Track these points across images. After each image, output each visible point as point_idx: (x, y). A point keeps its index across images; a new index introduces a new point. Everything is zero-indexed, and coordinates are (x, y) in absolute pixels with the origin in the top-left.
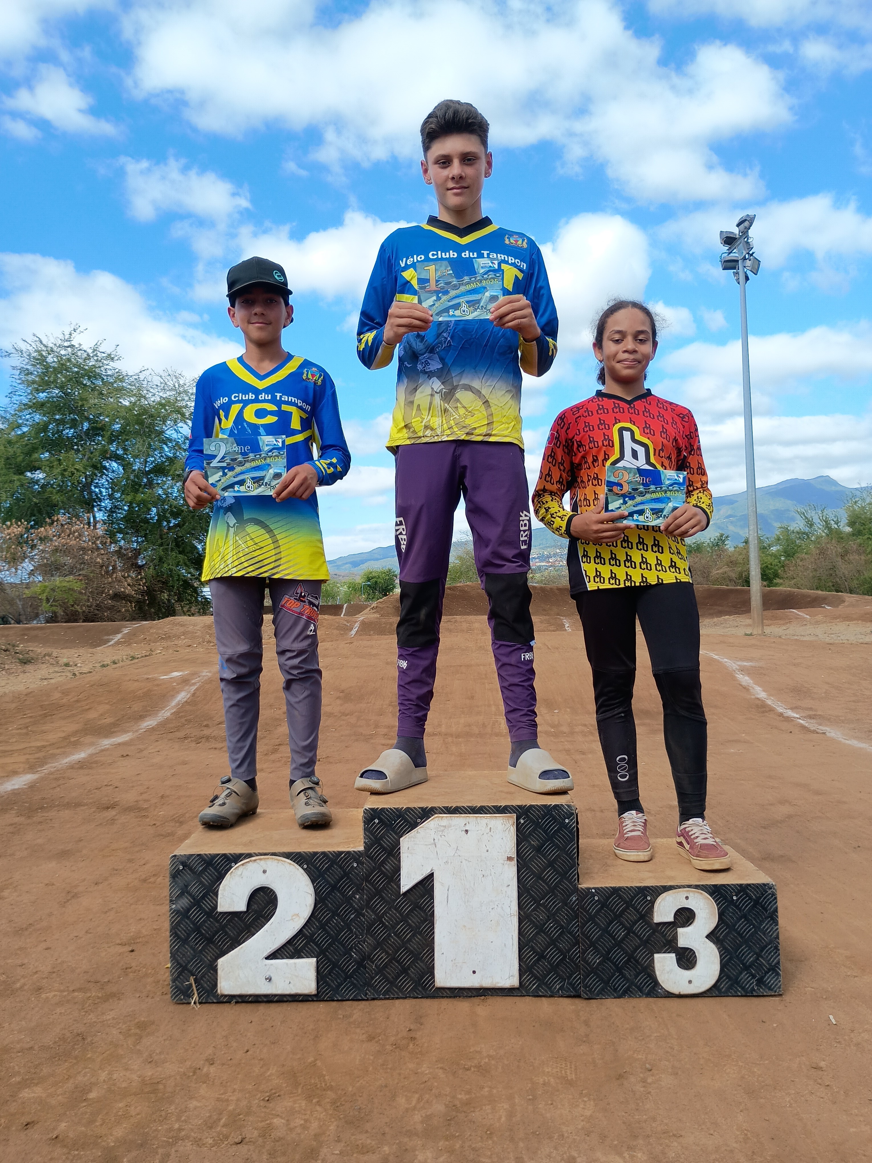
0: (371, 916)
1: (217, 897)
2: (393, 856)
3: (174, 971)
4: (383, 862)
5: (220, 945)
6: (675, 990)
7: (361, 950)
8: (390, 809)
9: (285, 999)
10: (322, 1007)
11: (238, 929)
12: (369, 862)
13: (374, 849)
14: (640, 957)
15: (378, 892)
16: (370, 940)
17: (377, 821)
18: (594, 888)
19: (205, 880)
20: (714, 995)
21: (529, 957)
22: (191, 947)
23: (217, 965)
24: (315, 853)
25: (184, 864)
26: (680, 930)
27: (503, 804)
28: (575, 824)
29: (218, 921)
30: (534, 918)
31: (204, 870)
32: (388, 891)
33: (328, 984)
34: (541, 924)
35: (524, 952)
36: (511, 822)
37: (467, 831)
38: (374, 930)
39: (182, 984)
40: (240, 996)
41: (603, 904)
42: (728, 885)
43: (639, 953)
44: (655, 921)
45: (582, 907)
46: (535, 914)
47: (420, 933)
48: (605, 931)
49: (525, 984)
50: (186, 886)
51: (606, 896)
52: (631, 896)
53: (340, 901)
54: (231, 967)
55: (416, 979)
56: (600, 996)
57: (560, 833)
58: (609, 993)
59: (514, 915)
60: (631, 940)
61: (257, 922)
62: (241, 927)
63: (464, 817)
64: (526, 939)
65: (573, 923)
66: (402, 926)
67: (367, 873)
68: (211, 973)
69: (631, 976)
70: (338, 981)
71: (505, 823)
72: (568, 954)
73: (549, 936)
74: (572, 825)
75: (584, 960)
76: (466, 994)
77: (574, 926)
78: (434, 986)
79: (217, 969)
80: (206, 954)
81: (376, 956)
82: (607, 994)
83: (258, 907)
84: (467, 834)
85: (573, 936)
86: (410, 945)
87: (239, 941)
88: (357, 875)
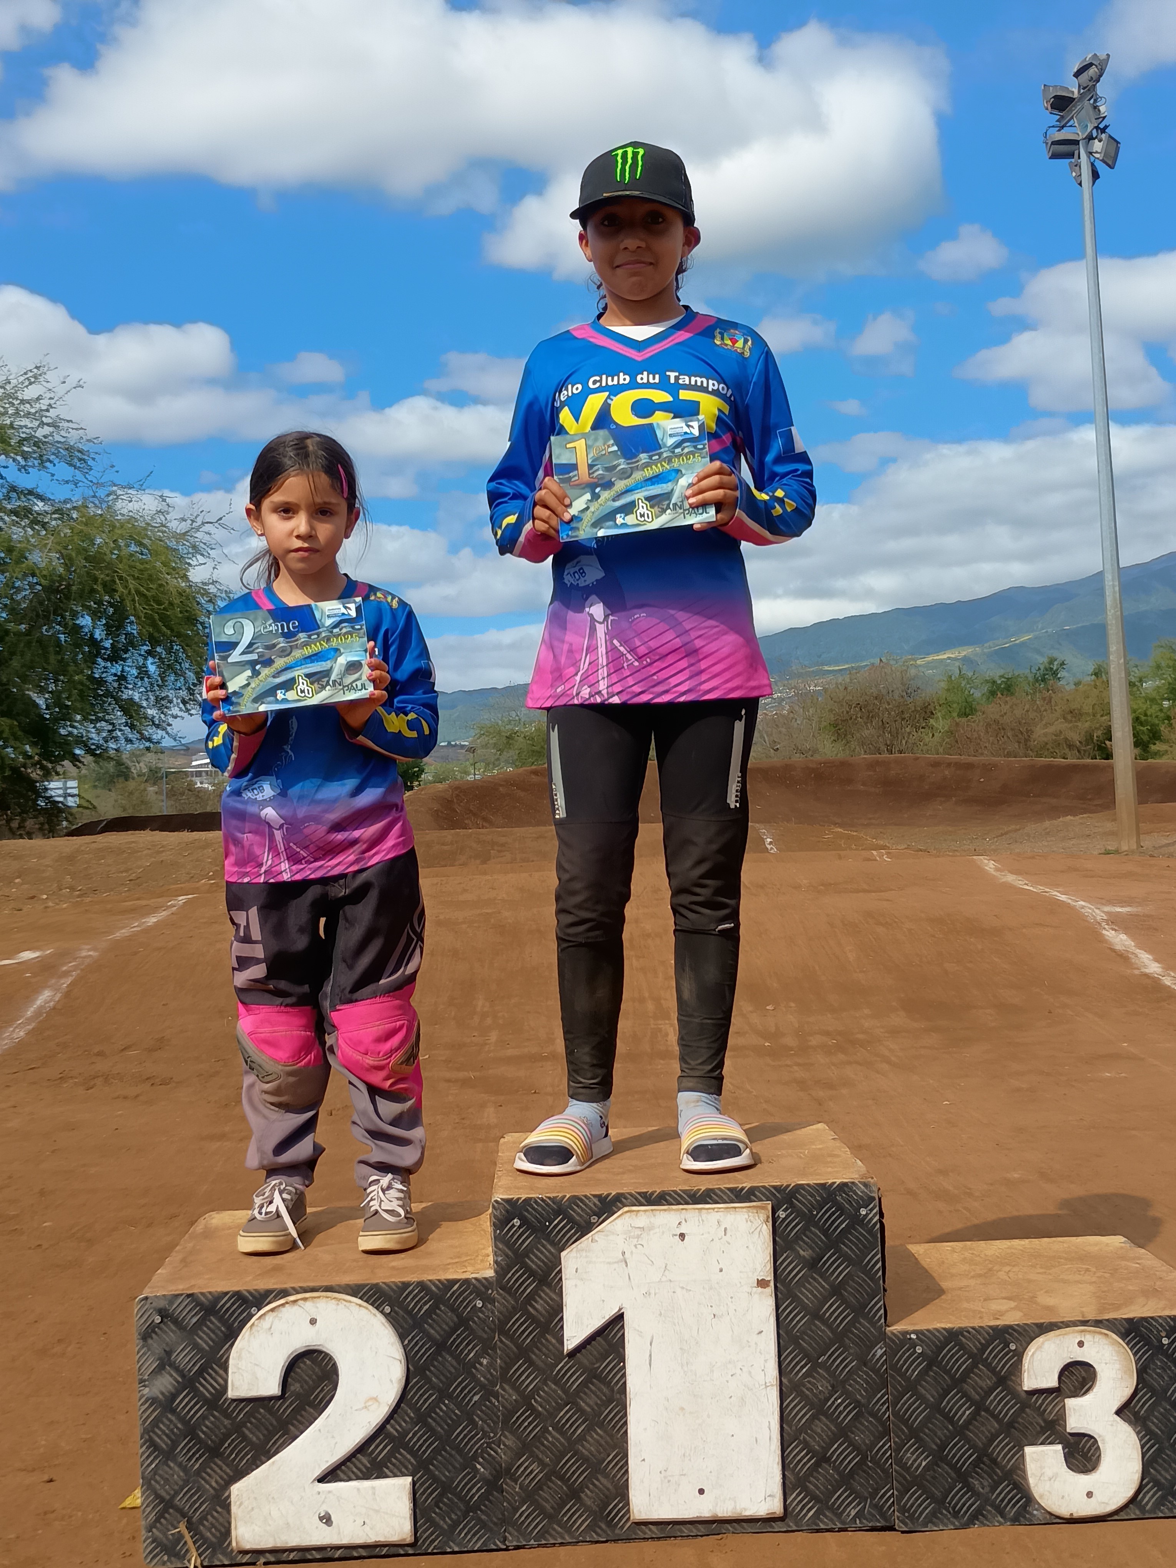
0: (510, 1395)
1: (226, 1371)
2: (549, 1285)
3: (149, 1509)
4: (531, 1297)
5: (234, 1459)
6: (1064, 1511)
7: (494, 1458)
8: (542, 1199)
9: (355, 1554)
11: (267, 1429)
12: (504, 1298)
13: (513, 1275)
14: (999, 1453)
15: (523, 1353)
16: (510, 1441)
17: (516, 1222)
18: (914, 1332)
19: (204, 1340)
20: (1133, 1516)
21: (800, 1460)
22: (180, 1465)
23: (229, 1496)
24: (406, 1285)
25: (164, 1313)
26: (1070, 1403)
27: (747, 1185)
28: (878, 1217)
29: (228, 1416)
30: (808, 1389)
31: (201, 1322)
33: (434, 1524)
34: (820, 1400)
35: (790, 1453)
36: (762, 1217)
37: (682, 1236)
38: (515, 1422)
39: (165, 1534)
40: (273, 1551)
41: (932, 1361)
42: (1152, 1318)
43: (997, 1446)
44: (1025, 1388)
45: (894, 1367)
46: (809, 1382)
47: (601, 1425)
48: (936, 1408)
49: (794, 1509)
50: (169, 1353)
51: (936, 1346)
52: (980, 1343)
53: (453, 1371)
54: (255, 1498)
55: (595, 1508)
56: (930, 1526)
57: (851, 1234)
58: (945, 1521)
59: (772, 1385)
60: (983, 1424)
61: (302, 1416)
62: (272, 1424)
63: (678, 1210)
64: (794, 1428)
65: (879, 1395)
66: (567, 1412)
67: (502, 1317)
68: (217, 1512)
69: (983, 1489)
70: (453, 1516)
71: (752, 1219)
72: (871, 1452)
73: (834, 1421)
74: (871, 1219)
75: (899, 1462)
76: (686, 1532)
77: (881, 1402)
78: (629, 1518)
79: (230, 1504)
80: (208, 1478)
81: (522, 1469)
82: (942, 1522)
83: (302, 1387)
84: (683, 1240)
85: (879, 1420)
86: (583, 1446)
87: (269, 1451)
88: (484, 1321)
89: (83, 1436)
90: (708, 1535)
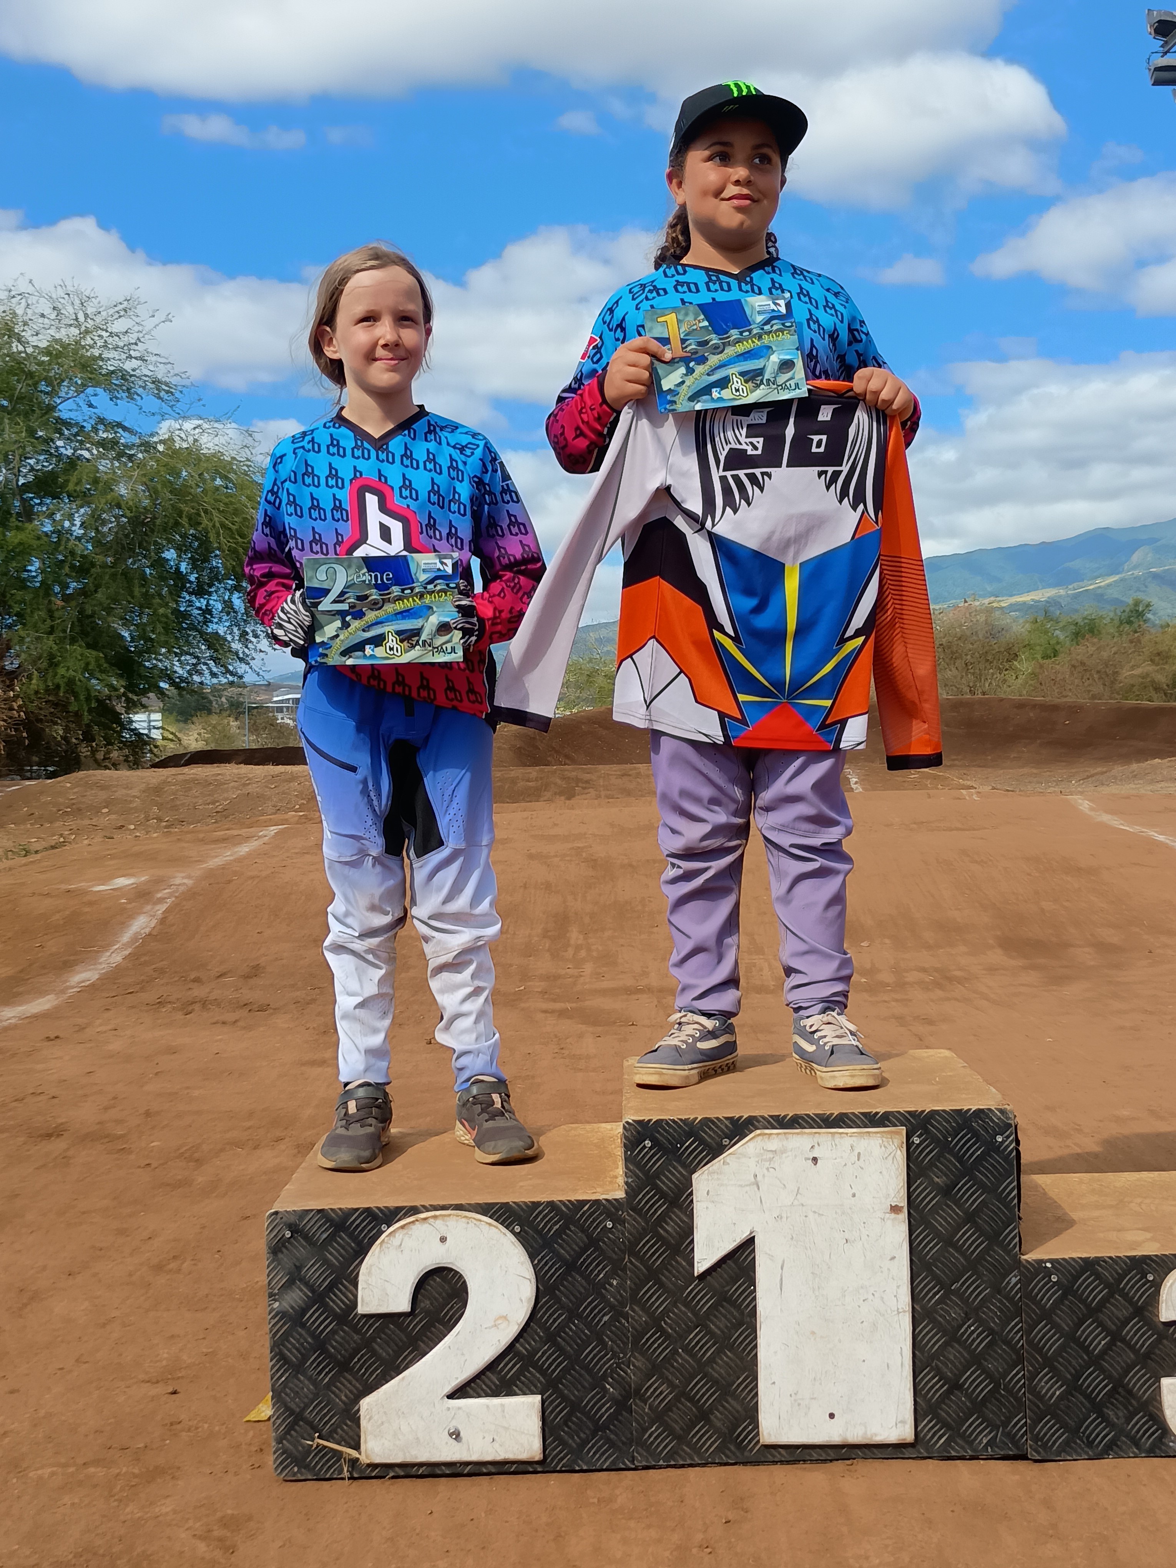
0: (640, 1317)
1: (356, 1286)
2: (680, 1207)
3: (279, 1421)
4: (662, 1219)
5: (365, 1373)
7: (623, 1378)
8: (673, 1121)
9: (485, 1470)
10: (553, 1483)
11: (397, 1345)
12: (634, 1219)
13: (644, 1196)
14: (1135, 1384)
15: (653, 1275)
16: (639, 1362)
17: (648, 1143)
18: (1050, 1261)
19: (333, 1256)
21: (932, 1387)
22: (310, 1379)
23: (359, 1410)
24: (536, 1205)
25: (294, 1229)
27: (881, 1110)
28: (1014, 1145)
29: (358, 1331)
30: (941, 1316)
31: (331, 1238)
32: (670, 1272)
33: (562, 1442)
34: (952, 1327)
35: (922, 1379)
36: (897, 1142)
37: (815, 1160)
38: (645, 1343)
39: (295, 1446)
40: (402, 1465)
41: (1068, 1289)
43: (1134, 1376)
44: (1163, 1320)
45: (1028, 1295)
46: (942, 1309)
47: (731, 1348)
48: (1071, 1337)
49: (926, 1435)
50: (299, 1268)
51: (1072, 1275)
52: (1117, 1273)
53: (583, 1291)
54: (385, 1413)
55: (724, 1430)
56: (1063, 1456)
57: (987, 1161)
58: (1079, 1450)
59: (904, 1312)
60: (1119, 1355)
61: (431, 1332)
62: (401, 1340)
63: (811, 1133)
64: (926, 1354)
65: (1013, 1323)
66: (697, 1335)
67: (632, 1239)
68: (347, 1425)
69: (1118, 1419)
70: (582, 1435)
71: (886, 1144)
72: (1004, 1381)
73: (968, 1348)
74: (1008, 1146)
75: (1033, 1391)
76: (815, 1456)
77: (1014, 1329)
78: (758, 1441)
79: (359, 1418)
80: (337, 1391)
81: (652, 1390)
82: (1076, 1452)
83: (431, 1304)
84: (815, 1164)
85: (1013, 1348)
86: (713, 1368)
87: (399, 1366)
88: (614, 1242)
89: (205, 1350)
90: (837, 1460)
